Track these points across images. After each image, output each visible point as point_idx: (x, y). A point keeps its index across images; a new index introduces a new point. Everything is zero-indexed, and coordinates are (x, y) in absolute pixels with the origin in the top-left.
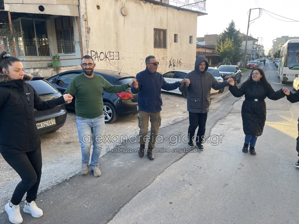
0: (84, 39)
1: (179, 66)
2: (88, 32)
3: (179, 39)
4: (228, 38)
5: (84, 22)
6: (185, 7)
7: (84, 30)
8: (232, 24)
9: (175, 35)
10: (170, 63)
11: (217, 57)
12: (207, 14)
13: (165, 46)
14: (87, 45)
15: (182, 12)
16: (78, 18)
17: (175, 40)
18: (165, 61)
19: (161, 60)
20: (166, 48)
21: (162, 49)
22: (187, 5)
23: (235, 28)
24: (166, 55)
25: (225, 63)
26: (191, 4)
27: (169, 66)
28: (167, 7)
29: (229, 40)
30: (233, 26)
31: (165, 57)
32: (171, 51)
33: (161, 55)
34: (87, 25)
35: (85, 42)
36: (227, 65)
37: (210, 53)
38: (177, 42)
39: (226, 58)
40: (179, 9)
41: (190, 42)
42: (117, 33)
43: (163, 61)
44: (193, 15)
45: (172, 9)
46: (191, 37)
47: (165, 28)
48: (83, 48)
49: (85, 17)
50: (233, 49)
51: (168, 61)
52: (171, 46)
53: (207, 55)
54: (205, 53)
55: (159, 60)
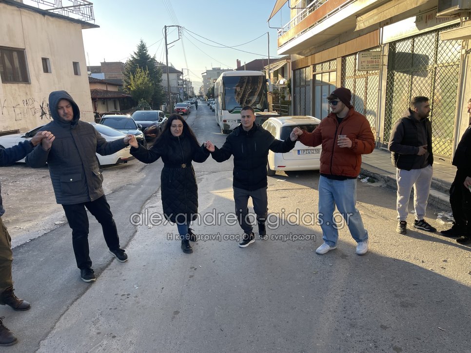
3: (52, 67)
4: (140, 68)
6: (56, 12)
8: (142, 48)
9: (45, 61)
10: (43, 111)
11: (127, 97)
12: (98, 27)
13: (26, 79)
15: (51, 19)
17: (45, 67)
18: (30, 107)
19: (21, 105)
20: (30, 84)
21: (22, 85)
22: (61, 8)
23: (148, 53)
24: (31, 95)
25: (141, 107)
26: (67, 7)
27: (42, 116)
28: (18, 7)
29: (141, 71)
30: (145, 50)
31: (30, 101)
32: (40, 89)
33: (19, 96)
36: (145, 110)
37: (115, 92)
38: (51, 73)
39: (142, 99)
40: (44, 13)
41: (76, 73)
43: (26, 107)
44: (72, 26)
45: (31, 12)
46: (75, 65)
47: (21, 46)
50: (150, 85)
51: (38, 107)
52: (38, 80)
53: (110, 95)
54: (107, 91)
55: (18, 106)
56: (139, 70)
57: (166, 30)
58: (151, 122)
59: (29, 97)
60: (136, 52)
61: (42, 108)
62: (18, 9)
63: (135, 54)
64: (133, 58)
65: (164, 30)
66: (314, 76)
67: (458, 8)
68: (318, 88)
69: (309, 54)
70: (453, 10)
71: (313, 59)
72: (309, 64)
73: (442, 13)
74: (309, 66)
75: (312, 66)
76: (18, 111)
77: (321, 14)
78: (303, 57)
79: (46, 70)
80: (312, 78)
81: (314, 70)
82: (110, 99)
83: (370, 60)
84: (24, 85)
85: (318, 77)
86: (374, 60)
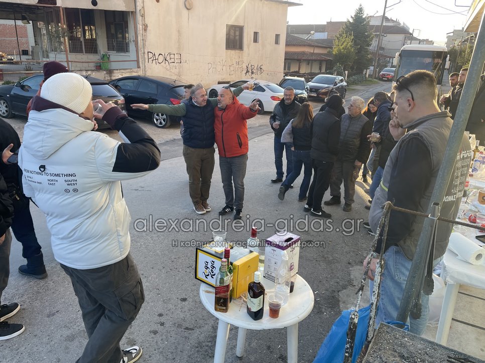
0: (140, 38)
1: (259, 73)
2: (145, 30)
3: (260, 38)
5: (141, 18)
7: (140, 27)
9: (256, 34)
10: (247, 70)
12: (302, 5)
13: (241, 47)
14: (144, 45)
16: (133, 13)
18: (240, 66)
19: (235, 64)
20: (242, 50)
21: (237, 51)
24: (242, 58)
27: (246, 73)
30: (362, 14)
31: (241, 62)
32: (249, 54)
33: (235, 58)
34: (145, 21)
35: (142, 41)
37: (322, 54)
38: (258, 43)
39: (338, 64)
41: (277, 42)
42: (179, 31)
43: (237, 66)
44: (281, 6)
46: (277, 36)
47: (241, 24)
48: (139, 49)
49: (142, 12)
50: (352, 50)
51: (244, 66)
52: (248, 48)
55: (233, 66)
56: (344, 35)
58: (326, 86)
59: (240, 60)
60: (353, 17)
61: (247, 68)
63: (352, 17)
64: (349, 21)
76: (232, 68)
79: (255, 40)
82: (315, 60)
84: (239, 51)
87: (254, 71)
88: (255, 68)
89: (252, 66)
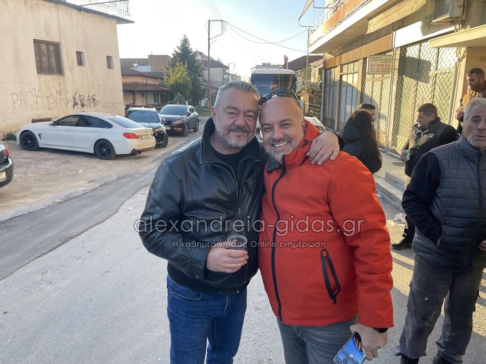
1: (92, 105)
3: (86, 60)
4: (180, 62)
6: (90, 7)
8: (185, 41)
9: (79, 54)
10: (75, 101)
11: (166, 91)
12: (133, 22)
13: (60, 71)
15: (87, 14)
17: (80, 61)
18: (63, 97)
19: (55, 95)
20: (63, 75)
21: (56, 77)
22: (96, 4)
23: (190, 48)
24: (64, 86)
25: (177, 101)
26: (102, 3)
27: (74, 106)
28: (55, 4)
29: (180, 65)
30: (188, 44)
31: (64, 91)
32: (74, 81)
33: (53, 86)
38: (84, 66)
39: (178, 94)
40: (80, 9)
41: (109, 66)
43: (59, 97)
44: (108, 22)
45: (68, 8)
46: (109, 59)
47: (57, 40)
50: (189, 79)
51: (70, 97)
52: (72, 72)
53: (149, 88)
54: (146, 85)
55: (51, 96)
56: (178, 64)
57: (209, 24)
59: (62, 88)
60: (179, 46)
61: (74, 99)
62: (54, 5)
64: (176, 52)
65: (208, 24)
66: (341, 76)
67: (448, 16)
68: (344, 89)
69: (338, 54)
70: (445, 17)
71: (340, 60)
72: (337, 65)
73: (436, 20)
74: (337, 66)
75: (339, 66)
76: (51, 100)
77: (341, 14)
78: (333, 57)
79: (80, 63)
80: (339, 79)
81: (341, 71)
82: (150, 92)
83: (380, 63)
84: (58, 77)
85: (344, 78)
86: (385, 64)
87: (85, 103)
88: (86, 99)
89: (80, 96)
